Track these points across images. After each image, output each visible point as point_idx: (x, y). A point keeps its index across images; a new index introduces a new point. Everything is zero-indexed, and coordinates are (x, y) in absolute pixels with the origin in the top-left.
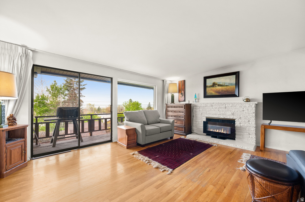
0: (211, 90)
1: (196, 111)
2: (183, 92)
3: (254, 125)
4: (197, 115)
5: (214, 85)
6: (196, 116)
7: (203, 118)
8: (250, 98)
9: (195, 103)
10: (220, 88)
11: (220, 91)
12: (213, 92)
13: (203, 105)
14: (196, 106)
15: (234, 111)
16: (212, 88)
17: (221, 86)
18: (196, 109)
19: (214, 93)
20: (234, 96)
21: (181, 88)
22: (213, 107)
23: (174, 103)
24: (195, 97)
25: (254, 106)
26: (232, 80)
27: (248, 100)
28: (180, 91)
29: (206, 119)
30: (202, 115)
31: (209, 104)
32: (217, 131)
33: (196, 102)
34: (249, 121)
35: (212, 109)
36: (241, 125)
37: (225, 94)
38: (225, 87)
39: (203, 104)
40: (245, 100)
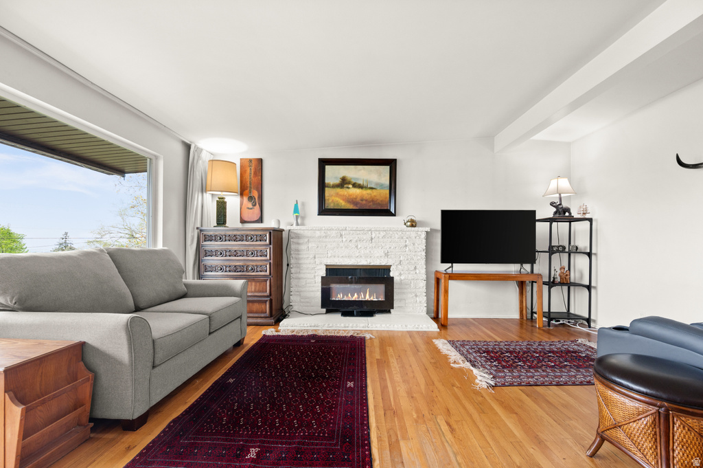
0: (337, 195)
1: (298, 251)
2: (255, 194)
3: (424, 277)
4: (301, 262)
5: (344, 182)
6: (298, 265)
7: (318, 267)
8: (417, 218)
9: (294, 227)
10: (357, 191)
11: (358, 199)
12: (341, 201)
13: (318, 233)
14: (298, 236)
15: (388, 247)
16: (339, 190)
17: (360, 187)
18: (298, 244)
19: (344, 205)
20: (386, 212)
21: (248, 180)
22: (344, 240)
23: (227, 225)
24: (296, 210)
25: (423, 235)
26: (379, 176)
27: (413, 224)
28: (247, 191)
29: (327, 269)
30: (316, 260)
31: (334, 232)
32: (355, 298)
33: (297, 224)
34: (415, 268)
35: (341, 244)
36: (402, 278)
37: (367, 208)
38: (369, 191)
39: (318, 232)
40: (409, 224)
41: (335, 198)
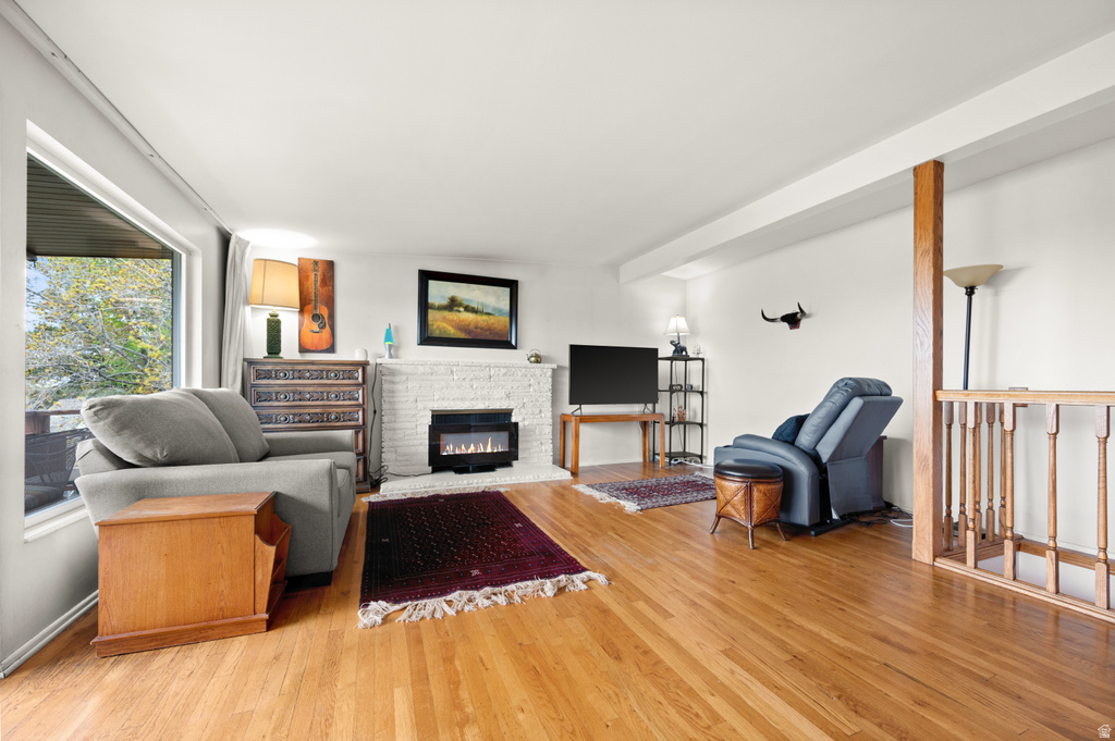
0: (444, 319)
1: (393, 392)
2: (324, 311)
3: (550, 421)
4: (398, 406)
5: (453, 304)
6: (394, 412)
7: (422, 413)
8: (542, 353)
9: (386, 360)
10: (470, 316)
11: (472, 327)
12: (450, 328)
13: (421, 369)
14: (393, 373)
15: (509, 387)
16: (446, 314)
17: (474, 311)
18: (393, 382)
19: (452, 332)
20: (505, 344)
21: (312, 290)
22: (456, 377)
23: (281, 355)
24: (388, 337)
25: (549, 373)
26: (497, 299)
27: (538, 359)
28: (310, 307)
29: (433, 416)
30: (419, 404)
31: (442, 368)
32: (471, 450)
33: (391, 356)
34: (541, 411)
35: (452, 384)
36: (526, 423)
37: (483, 338)
38: (485, 317)
39: (420, 367)
40: (533, 359)
41: (440, 322)
